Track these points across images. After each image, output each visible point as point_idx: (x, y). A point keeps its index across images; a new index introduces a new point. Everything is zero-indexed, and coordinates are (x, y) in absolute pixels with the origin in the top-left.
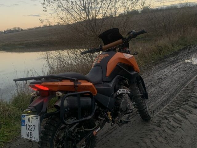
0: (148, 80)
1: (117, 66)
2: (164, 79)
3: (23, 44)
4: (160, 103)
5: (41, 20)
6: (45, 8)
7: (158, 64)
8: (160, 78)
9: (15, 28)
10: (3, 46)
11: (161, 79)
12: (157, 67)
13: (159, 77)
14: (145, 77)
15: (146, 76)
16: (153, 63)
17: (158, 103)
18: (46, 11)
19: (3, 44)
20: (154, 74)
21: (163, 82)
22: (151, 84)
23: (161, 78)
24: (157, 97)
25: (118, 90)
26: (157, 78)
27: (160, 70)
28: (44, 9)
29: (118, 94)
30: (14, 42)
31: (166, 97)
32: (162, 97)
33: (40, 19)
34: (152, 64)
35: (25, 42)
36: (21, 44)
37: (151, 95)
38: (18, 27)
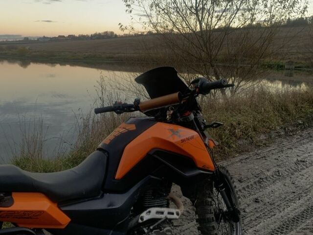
0: (276, 161)
1: (148, 155)
2: (308, 165)
3: (112, 58)
4: (278, 224)
5: (121, 26)
6: (129, 6)
7: (309, 127)
8: (301, 161)
9: (107, 32)
10: (84, 58)
11: (301, 163)
12: (305, 133)
13: (299, 159)
14: (273, 154)
15: (274, 152)
16: (300, 124)
17: (275, 222)
18: (131, 12)
19: (85, 55)
20: (294, 150)
21: (304, 172)
22: (277, 173)
23: (304, 162)
24: (278, 206)
25: (146, 210)
26: (295, 159)
27: (308, 142)
28: (128, 8)
29: (140, 221)
30: (100, 54)
31: (296, 211)
32: (289, 209)
33: (120, 24)
34: (297, 126)
35: (117, 55)
36: (110, 58)
37: (268, 200)
38: (111, 31)
